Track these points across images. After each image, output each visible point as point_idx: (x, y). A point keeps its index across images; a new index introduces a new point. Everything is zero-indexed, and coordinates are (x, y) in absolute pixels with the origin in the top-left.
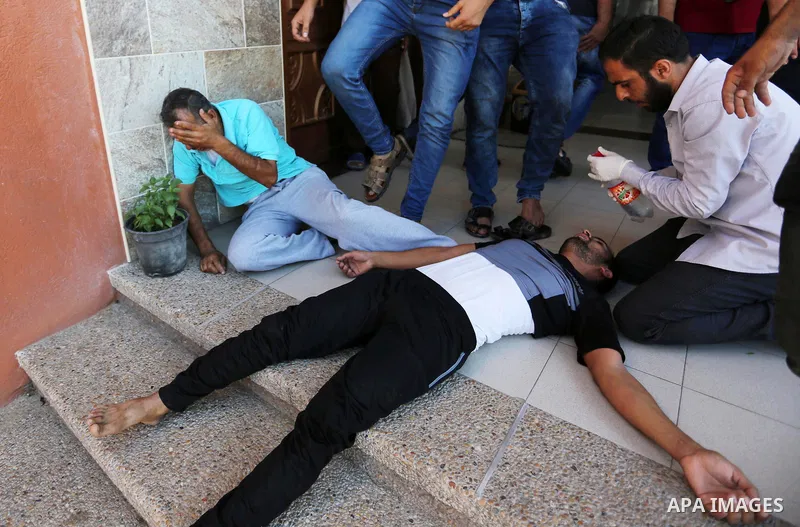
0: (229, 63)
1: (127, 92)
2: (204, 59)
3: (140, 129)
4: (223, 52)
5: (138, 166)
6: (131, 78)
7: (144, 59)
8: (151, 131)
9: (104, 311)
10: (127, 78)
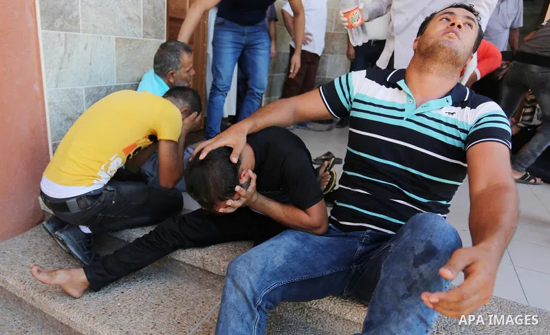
0: (131, 48)
1: (62, 59)
2: (115, 43)
3: (70, 88)
4: (128, 39)
5: (66, 117)
6: (66, 49)
7: (75, 36)
8: (76, 92)
9: (35, 229)
10: (62, 49)
